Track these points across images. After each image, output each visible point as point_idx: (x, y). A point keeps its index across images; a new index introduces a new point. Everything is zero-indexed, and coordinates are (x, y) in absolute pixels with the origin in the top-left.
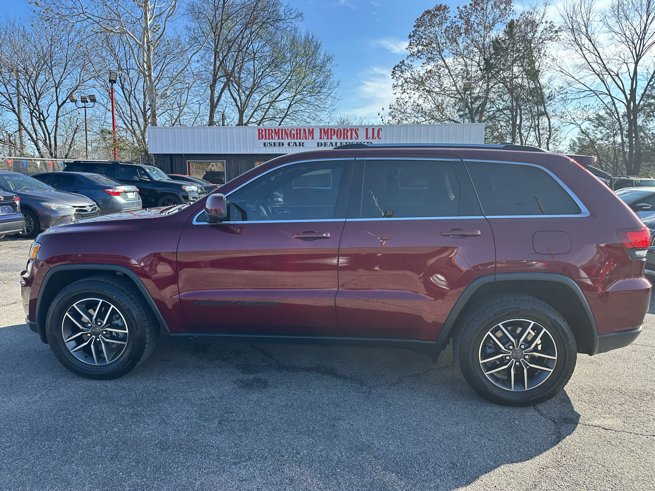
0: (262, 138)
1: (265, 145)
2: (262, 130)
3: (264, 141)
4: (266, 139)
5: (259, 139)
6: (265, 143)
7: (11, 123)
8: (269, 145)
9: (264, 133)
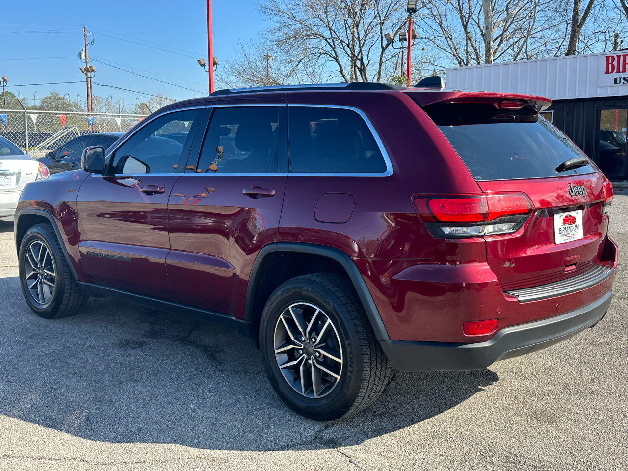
0: (612, 71)
1: (616, 82)
2: (613, 58)
3: (615, 75)
4: (618, 71)
5: (607, 72)
6: (616, 79)
7: (333, 75)
8: (622, 81)
9: (615, 63)
